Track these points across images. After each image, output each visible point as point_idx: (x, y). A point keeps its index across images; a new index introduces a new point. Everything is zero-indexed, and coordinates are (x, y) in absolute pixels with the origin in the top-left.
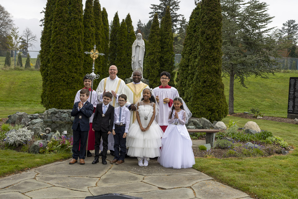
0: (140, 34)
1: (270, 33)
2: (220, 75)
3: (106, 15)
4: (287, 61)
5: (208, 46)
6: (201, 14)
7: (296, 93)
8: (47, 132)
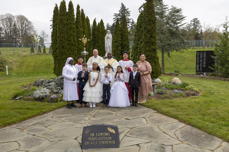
0: (109, 31)
1: (184, 26)
2: (156, 52)
3: (89, 21)
4: (194, 42)
5: (149, 35)
6: (144, 17)
7: (200, 60)
8: (58, 89)
